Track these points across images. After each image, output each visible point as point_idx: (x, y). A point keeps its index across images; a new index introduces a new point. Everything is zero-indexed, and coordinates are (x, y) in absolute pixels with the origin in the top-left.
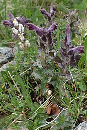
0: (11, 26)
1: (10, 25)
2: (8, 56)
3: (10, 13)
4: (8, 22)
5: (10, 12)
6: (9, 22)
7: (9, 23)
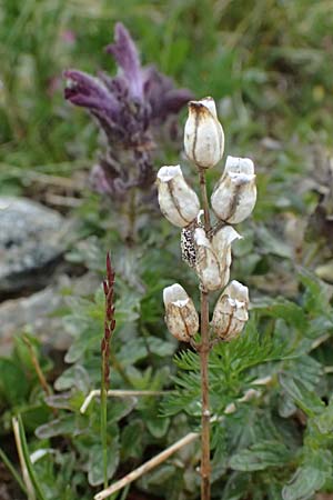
0: (108, 119)
1: (107, 111)
2: (22, 263)
3: (126, 33)
4: (96, 90)
5: (128, 26)
6: (104, 88)
7: (102, 96)
